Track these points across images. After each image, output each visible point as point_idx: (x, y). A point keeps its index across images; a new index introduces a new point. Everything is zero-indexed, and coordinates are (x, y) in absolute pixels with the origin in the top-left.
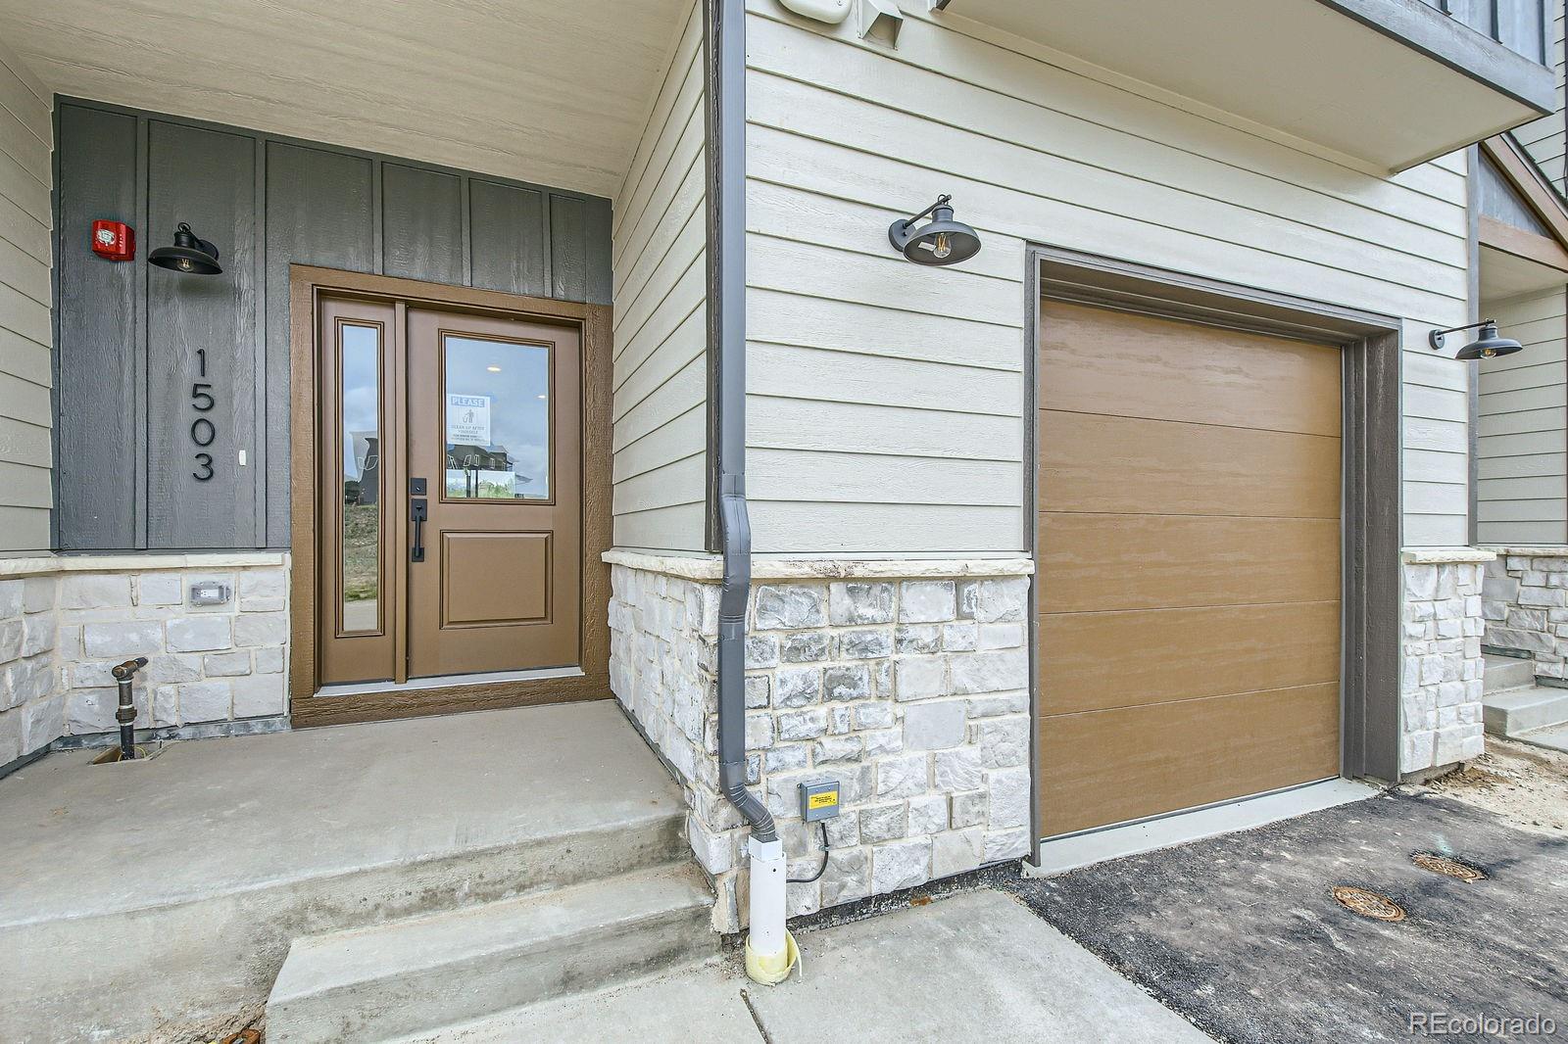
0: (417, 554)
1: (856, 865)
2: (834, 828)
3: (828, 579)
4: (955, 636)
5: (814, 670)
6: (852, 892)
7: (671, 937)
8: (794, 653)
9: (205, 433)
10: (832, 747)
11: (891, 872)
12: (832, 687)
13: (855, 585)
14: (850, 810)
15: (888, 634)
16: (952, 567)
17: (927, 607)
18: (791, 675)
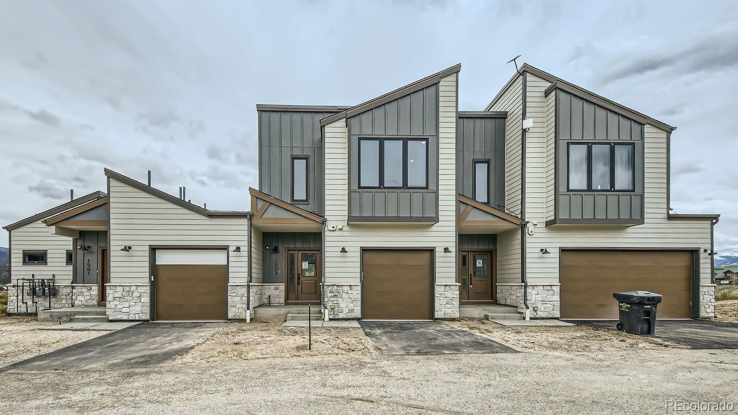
0: (299, 284)
1: (338, 314)
2: (335, 310)
3: (334, 285)
4: (350, 292)
5: (332, 294)
6: (337, 317)
7: (318, 318)
8: (330, 293)
9: (276, 269)
10: (334, 302)
11: (341, 316)
12: (334, 296)
13: (338, 286)
14: (337, 309)
15: (341, 291)
16: (349, 284)
17: (346, 289)
18: (330, 295)
